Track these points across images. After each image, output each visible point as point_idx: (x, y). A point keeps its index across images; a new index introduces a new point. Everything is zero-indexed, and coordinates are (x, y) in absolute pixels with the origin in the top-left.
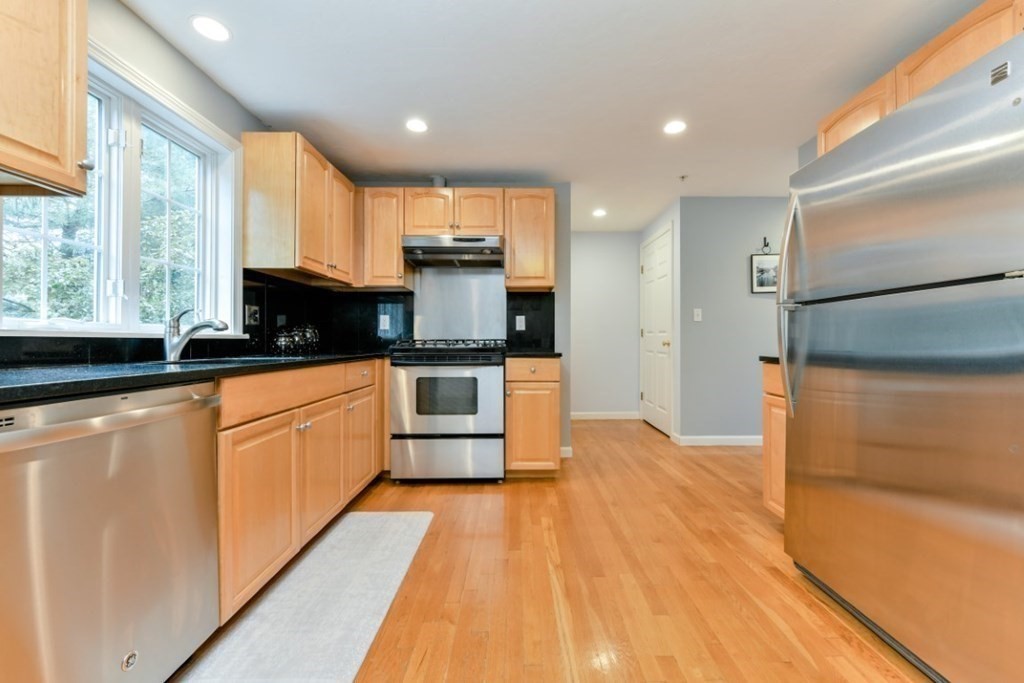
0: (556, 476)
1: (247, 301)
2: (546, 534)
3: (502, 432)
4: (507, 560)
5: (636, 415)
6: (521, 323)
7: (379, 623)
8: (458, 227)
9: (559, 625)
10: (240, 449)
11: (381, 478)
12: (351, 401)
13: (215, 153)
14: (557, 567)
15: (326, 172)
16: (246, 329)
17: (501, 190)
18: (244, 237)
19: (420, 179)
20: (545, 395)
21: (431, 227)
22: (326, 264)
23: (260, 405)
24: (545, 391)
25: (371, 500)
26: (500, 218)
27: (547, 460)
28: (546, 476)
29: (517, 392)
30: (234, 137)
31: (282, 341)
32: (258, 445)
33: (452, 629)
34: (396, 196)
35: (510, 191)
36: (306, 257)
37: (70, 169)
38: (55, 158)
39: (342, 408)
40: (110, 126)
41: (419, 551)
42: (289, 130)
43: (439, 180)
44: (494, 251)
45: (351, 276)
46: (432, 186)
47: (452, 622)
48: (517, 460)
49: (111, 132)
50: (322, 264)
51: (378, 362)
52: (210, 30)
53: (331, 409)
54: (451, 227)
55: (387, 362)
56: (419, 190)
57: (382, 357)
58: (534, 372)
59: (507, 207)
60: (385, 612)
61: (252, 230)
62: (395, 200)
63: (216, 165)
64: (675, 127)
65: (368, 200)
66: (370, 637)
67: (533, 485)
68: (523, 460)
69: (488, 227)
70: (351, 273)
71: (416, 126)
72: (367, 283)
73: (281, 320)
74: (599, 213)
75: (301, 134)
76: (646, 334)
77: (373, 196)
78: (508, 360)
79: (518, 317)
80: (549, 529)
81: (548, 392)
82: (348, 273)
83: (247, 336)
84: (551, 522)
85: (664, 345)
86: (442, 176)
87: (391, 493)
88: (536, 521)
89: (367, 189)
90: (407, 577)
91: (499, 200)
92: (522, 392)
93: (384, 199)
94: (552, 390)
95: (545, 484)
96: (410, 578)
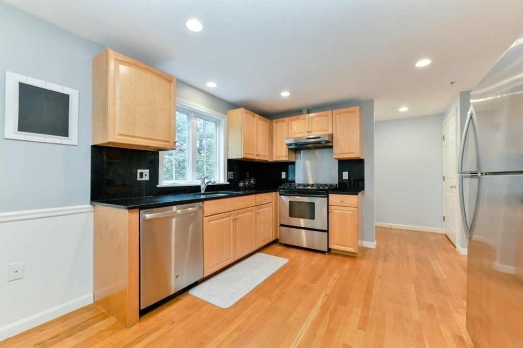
0: (357, 256)
1: (229, 170)
2: (331, 281)
3: (326, 229)
4: (306, 286)
5: (440, 230)
6: (345, 175)
7: (247, 292)
8: (311, 132)
9: (309, 316)
10: (210, 223)
11: (275, 242)
12: (258, 209)
13: (219, 120)
14: (326, 295)
15: (255, 119)
16: (229, 180)
17: (331, 111)
18: (228, 147)
19: (295, 112)
20: (349, 213)
21: (299, 133)
22: (255, 155)
23: (218, 209)
24: (349, 211)
25: (269, 249)
26: (331, 125)
27: (351, 247)
28: (352, 255)
29: (335, 211)
30: (224, 114)
31: (241, 184)
32: (219, 222)
33: (269, 302)
34: (285, 121)
35: (335, 111)
36: (246, 154)
37: (172, 144)
38: (168, 142)
39: (254, 211)
40: (189, 122)
41: (275, 273)
42: (240, 107)
43: (305, 111)
44: (327, 142)
45: (267, 157)
46: (302, 114)
47: (271, 300)
48: (334, 244)
49: (189, 124)
50: (253, 155)
51: (274, 193)
52: (211, 85)
53: (249, 211)
54: (308, 132)
55: (278, 193)
56: (294, 117)
57: (275, 191)
58: (343, 202)
59: (334, 119)
60: (251, 290)
61: (230, 145)
62: (284, 123)
63: (220, 124)
64: (423, 63)
65: (275, 125)
66: (242, 296)
67: (342, 258)
68: (338, 245)
69: (324, 130)
70: (268, 156)
71: (285, 94)
72: (274, 160)
73: (248, 174)
74: (404, 109)
75: (244, 108)
76: (446, 179)
77: (276, 123)
78: (330, 195)
79: (344, 173)
80: (335, 279)
81: (351, 212)
82: (266, 156)
83: (229, 183)
84: (338, 277)
85: (452, 187)
86: (306, 108)
87: (278, 248)
88: (331, 274)
89: (274, 120)
90: (265, 281)
91: (330, 116)
92: (337, 211)
93: (280, 124)
94: (353, 211)
95: (349, 259)
96: (266, 282)
